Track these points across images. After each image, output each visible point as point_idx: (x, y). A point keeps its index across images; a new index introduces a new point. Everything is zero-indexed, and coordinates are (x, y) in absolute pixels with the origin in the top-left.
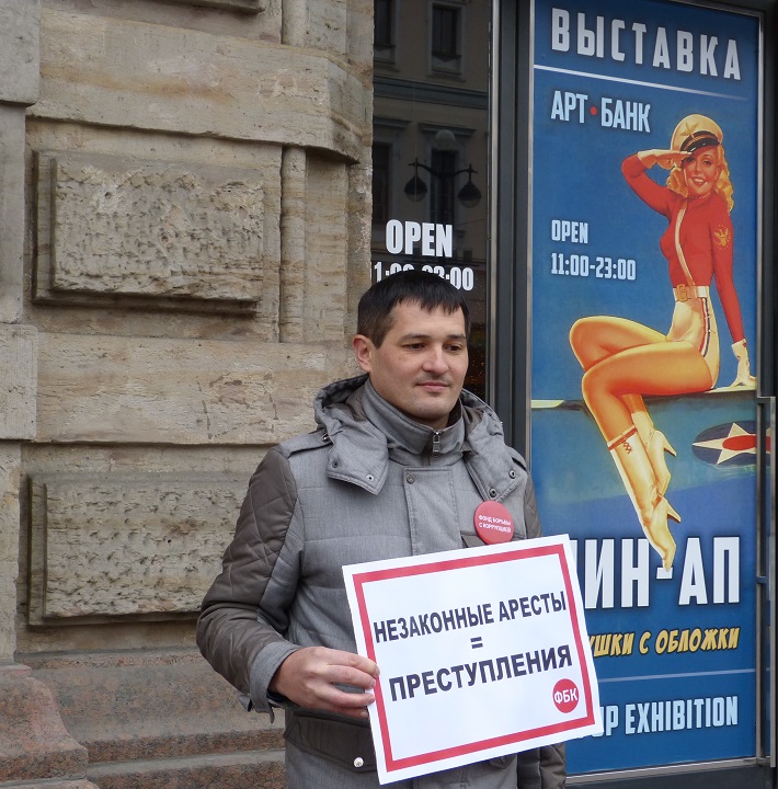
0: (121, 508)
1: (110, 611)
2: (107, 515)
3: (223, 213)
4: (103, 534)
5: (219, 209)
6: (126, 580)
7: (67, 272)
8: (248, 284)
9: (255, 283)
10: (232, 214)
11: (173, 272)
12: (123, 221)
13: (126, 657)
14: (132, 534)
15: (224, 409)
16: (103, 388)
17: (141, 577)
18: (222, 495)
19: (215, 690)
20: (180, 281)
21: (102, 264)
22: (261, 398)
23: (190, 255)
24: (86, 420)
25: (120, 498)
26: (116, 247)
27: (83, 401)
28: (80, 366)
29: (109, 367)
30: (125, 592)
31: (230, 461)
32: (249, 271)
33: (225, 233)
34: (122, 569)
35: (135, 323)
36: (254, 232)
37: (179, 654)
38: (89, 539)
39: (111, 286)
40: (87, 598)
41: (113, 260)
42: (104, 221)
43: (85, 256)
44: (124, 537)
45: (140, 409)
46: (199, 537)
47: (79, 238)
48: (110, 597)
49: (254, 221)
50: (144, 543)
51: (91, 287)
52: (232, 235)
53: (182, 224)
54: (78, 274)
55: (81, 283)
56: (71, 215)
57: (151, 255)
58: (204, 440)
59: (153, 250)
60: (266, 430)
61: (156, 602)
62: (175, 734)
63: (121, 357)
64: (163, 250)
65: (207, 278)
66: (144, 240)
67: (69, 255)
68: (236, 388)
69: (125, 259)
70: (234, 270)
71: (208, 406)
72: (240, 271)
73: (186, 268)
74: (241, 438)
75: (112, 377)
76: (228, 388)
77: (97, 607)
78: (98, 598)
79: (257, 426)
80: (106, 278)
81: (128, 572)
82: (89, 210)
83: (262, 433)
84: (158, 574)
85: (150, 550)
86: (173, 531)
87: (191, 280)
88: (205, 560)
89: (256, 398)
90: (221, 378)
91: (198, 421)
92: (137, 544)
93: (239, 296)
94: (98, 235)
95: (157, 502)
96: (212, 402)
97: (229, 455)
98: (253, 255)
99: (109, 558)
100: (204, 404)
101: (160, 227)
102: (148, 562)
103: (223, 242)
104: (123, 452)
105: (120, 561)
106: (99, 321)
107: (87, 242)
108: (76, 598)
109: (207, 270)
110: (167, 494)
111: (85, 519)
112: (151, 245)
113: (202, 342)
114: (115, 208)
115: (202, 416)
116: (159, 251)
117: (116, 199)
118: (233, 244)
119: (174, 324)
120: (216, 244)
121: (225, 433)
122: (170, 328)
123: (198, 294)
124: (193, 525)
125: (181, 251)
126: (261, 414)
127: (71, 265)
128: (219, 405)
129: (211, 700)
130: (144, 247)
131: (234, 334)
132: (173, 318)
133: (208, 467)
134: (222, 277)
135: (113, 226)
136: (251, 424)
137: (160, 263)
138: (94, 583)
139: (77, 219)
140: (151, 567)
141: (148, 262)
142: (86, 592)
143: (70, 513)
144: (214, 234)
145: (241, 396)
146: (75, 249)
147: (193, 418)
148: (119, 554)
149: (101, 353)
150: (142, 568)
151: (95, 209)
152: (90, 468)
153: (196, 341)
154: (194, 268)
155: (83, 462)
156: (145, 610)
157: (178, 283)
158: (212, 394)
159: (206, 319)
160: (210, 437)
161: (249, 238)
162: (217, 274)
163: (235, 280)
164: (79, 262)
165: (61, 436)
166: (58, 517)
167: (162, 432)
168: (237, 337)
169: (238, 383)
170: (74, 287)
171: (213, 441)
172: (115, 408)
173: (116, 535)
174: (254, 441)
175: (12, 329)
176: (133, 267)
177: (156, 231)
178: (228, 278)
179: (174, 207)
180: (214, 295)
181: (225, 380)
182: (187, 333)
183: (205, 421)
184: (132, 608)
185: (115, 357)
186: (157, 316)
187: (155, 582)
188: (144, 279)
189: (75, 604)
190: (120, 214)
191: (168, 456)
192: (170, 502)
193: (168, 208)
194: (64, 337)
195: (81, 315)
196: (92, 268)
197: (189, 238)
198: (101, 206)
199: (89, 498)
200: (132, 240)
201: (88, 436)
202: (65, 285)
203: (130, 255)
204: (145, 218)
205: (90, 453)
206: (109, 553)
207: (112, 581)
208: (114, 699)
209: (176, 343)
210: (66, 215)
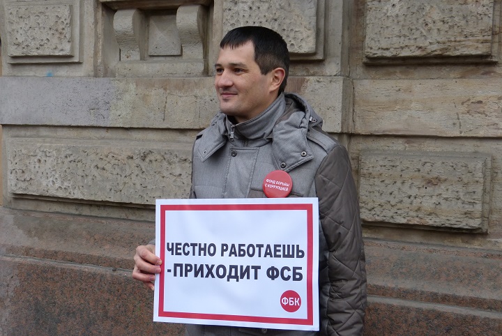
0: (399, 169)
1: (391, 221)
2: (391, 172)
3: (464, 6)
4: (387, 182)
5: (461, 4)
6: (399, 206)
7: (371, 48)
8: (480, 45)
9: (485, 44)
10: (469, 6)
11: (432, 43)
12: (401, 18)
13: (407, 246)
14: (403, 183)
15: (470, 117)
16: (398, 107)
17: (409, 206)
18: (460, 164)
19: (452, 271)
20: (435, 47)
21: (389, 42)
22: (495, 111)
23: (442, 33)
24: (388, 123)
25: (398, 163)
26: (396, 32)
27: (388, 114)
28: (386, 96)
29: (402, 96)
30: (399, 212)
31: (478, 146)
32: (481, 38)
33: (464, 17)
34: (397, 200)
35: (422, 72)
36: (485, 15)
37: (438, 248)
38: (379, 183)
39: (394, 53)
40: (378, 213)
41: (395, 39)
42: (391, 19)
43: (380, 39)
44: (399, 184)
45: (419, 118)
46: (442, 187)
47: (377, 30)
48: (391, 214)
49: (485, 8)
50: (410, 187)
51: (385, 55)
52: (469, 18)
53: (436, 15)
54: (377, 48)
55: (379, 53)
56: (373, 19)
57: (417, 34)
58: (457, 134)
59: (418, 32)
60: (499, 129)
61: (417, 219)
62: (419, 289)
63: (409, 90)
64: (423, 31)
65: (453, 44)
66: (414, 27)
67: (372, 39)
68: (479, 105)
69: (402, 38)
70: (471, 38)
71: (460, 116)
72: (474, 38)
73: (439, 40)
74: (481, 134)
75: (403, 101)
76: (473, 105)
77: (384, 218)
78: (384, 214)
79: (492, 126)
80: (392, 50)
81: (401, 202)
82: (383, 15)
83: (496, 131)
84: (420, 205)
85: (414, 192)
86: (429, 183)
87: (442, 46)
88: (446, 199)
89: (492, 110)
90: (469, 100)
91: (454, 124)
92: (406, 188)
93: (474, 52)
94: (387, 27)
95: (419, 166)
96: (463, 113)
97: (478, 143)
98: (483, 28)
99: (391, 194)
100: (457, 114)
101: (423, 19)
102: (412, 198)
103: (463, 23)
104: (412, 140)
105: (397, 196)
106: (401, 72)
107: (382, 32)
108: (373, 212)
109: (453, 39)
110: (426, 163)
111: (378, 173)
112: (417, 29)
113: (458, 80)
114: (397, 12)
115: (456, 121)
116: (422, 33)
117: (398, 7)
118: (470, 23)
119: (445, 71)
120: (458, 25)
121: (471, 130)
122: (442, 73)
123: (448, 53)
124: (439, 180)
125: (436, 31)
126: (495, 120)
127: (373, 44)
128: (468, 115)
129: (448, 275)
130: (414, 31)
131: (483, 74)
132: (444, 68)
133: (463, 149)
134: (463, 43)
135: (396, 21)
136: (488, 126)
137: (423, 38)
138: (382, 206)
139: (377, 20)
140: (415, 201)
141: (416, 39)
142: (378, 210)
143: (371, 170)
144: (456, 19)
145: (482, 110)
146: (375, 36)
147: (451, 122)
148: (396, 192)
149: (397, 88)
150: (409, 201)
151: (386, 14)
152: (395, 148)
153: (454, 80)
154: (444, 39)
155: (391, 145)
156: (410, 223)
157: (435, 49)
158: (463, 109)
159: (465, 67)
160: (461, 133)
161: (482, 19)
162: (460, 41)
163: (471, 44)
164: (377, 42)
165: (375, 131)
166: (365, 171)
167: (431, 130)
168: (485, 76)
169: (480, 102)
170: (376, 56)
171: (462, 135)
172: (405, 117)
173: (395, 182)
174: (490, 135)
175: (329, 79)
176: (407, 42)
177: (421, 21)
178: (467, 43)
179: (432, 7)
180: (458, 53)
181: (471, 101)
182: (452, 76)
183: (458, 124)
184: (404, 221)
185: (405, 91)
186: (434, 68)
187: (416, 209)
188: (413, 48)
189: (373, 215)
190: (400, 15)
191: (439, 143)
192: (428, 167)
193: (428, 8)
194: (378, 81)
195: (391, 70)
196: (384, 45)
197: (442, 23)
198: (389, 12)
199: (381, 163)
200: (406, 28)
201: (390, 131)
202: (371, 55)
203: (405, 36)
204: (414, 15)
205: (395, 140)
206: (390, 191)
207: (392, 206)
208: (392, 266)
209: (441, 81)
210: (370, 19)
